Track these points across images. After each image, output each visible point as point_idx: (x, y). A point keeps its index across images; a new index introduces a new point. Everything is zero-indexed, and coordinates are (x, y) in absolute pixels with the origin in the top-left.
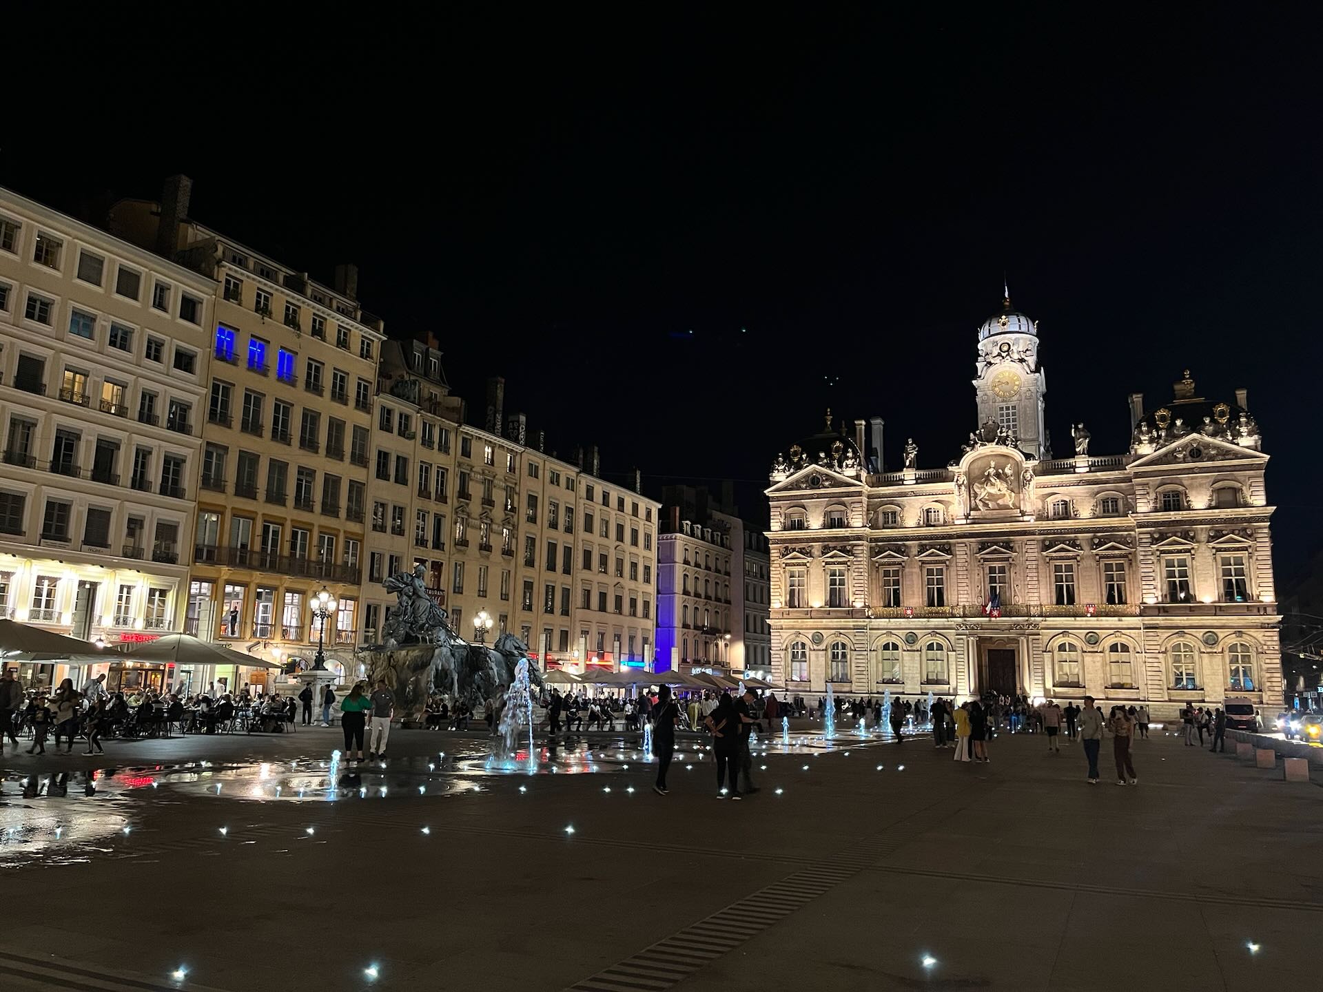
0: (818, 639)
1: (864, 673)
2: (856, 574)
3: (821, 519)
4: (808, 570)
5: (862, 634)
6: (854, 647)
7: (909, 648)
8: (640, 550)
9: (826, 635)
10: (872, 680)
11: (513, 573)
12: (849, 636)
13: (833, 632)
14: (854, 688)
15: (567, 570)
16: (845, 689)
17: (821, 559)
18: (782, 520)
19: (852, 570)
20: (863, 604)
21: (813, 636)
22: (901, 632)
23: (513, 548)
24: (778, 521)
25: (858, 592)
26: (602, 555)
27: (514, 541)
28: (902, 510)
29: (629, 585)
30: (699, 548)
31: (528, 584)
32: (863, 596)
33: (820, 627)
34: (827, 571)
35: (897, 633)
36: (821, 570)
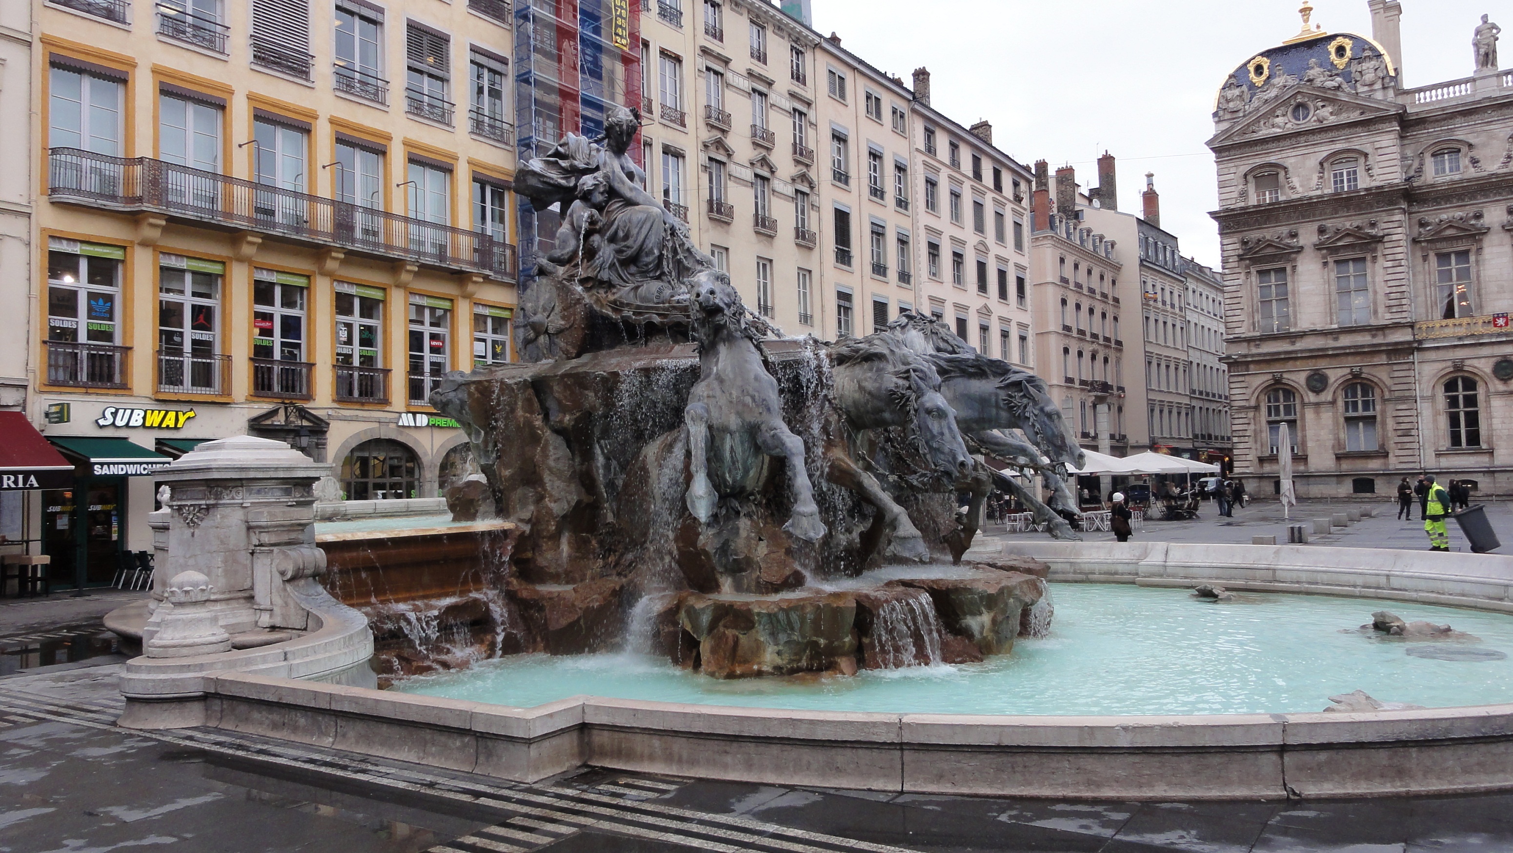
0: (1318, 382)
1: (1414, 432)
2: (1390, 264)
3: (1315, 177)
4: (1294, 268)
5: (1405, 367)
6: (1391, 391)
7: (1501, 387)
8: (1009, 251)
9: (1336, 375)
10: (1427, 446)
11: (815, 275)
12: (1378, 375)
13: (1348, 371)
14: (1392, 460)
15: (904, 277)
16: (1374, 465)
17: (1318, 247)
18: (1241, 187)
19: (1380, 260)
20: (1404, 315)
21: (1309, 379)
22: (1483, 360)
23: (814, 228)
24: (1233, 189)
25: (1393, 296)
26: (956, 254)
27: (814, 215)
28: (1470, 146)
29: (998, 308)
30: (1078, 259)
31: (844, 297)
32: (1404, 301)
33: (1321, 364)
34: (1331, 265)
35: (1475, 363)
36: (1320, 266)
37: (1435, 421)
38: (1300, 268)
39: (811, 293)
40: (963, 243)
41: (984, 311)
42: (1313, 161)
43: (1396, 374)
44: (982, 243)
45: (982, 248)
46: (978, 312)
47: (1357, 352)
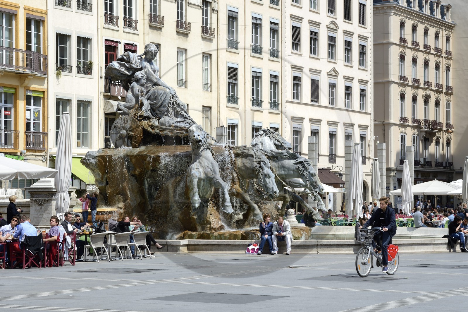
8: (354, 26)
11: (214, 57)
15: (274, 54)
23: (214, 26)
26: (312, 33)
27: (214, 16)
29: (343, 70)
30: (416, 23)
31: (232, 72)
39: (211, 69)
40: (318, 24)
41: (333, 73)
44: (333, 23)
45: (333, 27)
46: (328, 74)
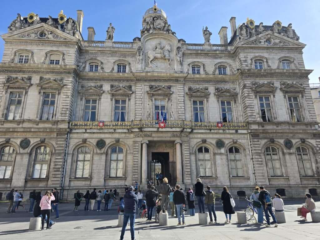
2: (65, 97)
3: (43, 59)
4: (26, 93)
5: (63, 140)
6: (55, 150)
7: (99, 151)
9: (33, 141)
10: (66, 176)
12: (51, 142)
13: (39, 139)
14: (50, 182)
16: (42, 184)
17: (38, 85)
18: (12, 57)
19: (62, 94)
20: (67, 118)
21: (21, 142)
22: (94, 140)
24: (9, 57)
25: (64, 109)
28: (102, 63)
32: (67, 112)
33: (28, 135)
34: (42, 94)
35: (91, 140)
36: (37, 93)
37: (72, 165)
38: (29, 93)
42: (43, 53)
43: (59, 142)
47: (45, 130)
